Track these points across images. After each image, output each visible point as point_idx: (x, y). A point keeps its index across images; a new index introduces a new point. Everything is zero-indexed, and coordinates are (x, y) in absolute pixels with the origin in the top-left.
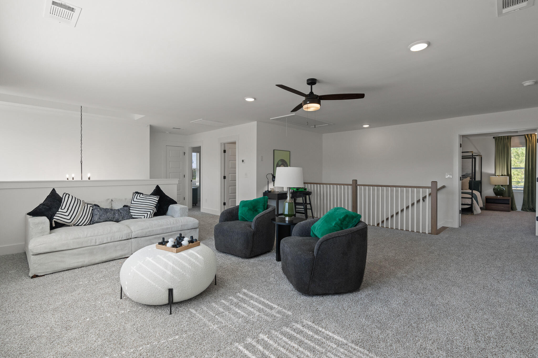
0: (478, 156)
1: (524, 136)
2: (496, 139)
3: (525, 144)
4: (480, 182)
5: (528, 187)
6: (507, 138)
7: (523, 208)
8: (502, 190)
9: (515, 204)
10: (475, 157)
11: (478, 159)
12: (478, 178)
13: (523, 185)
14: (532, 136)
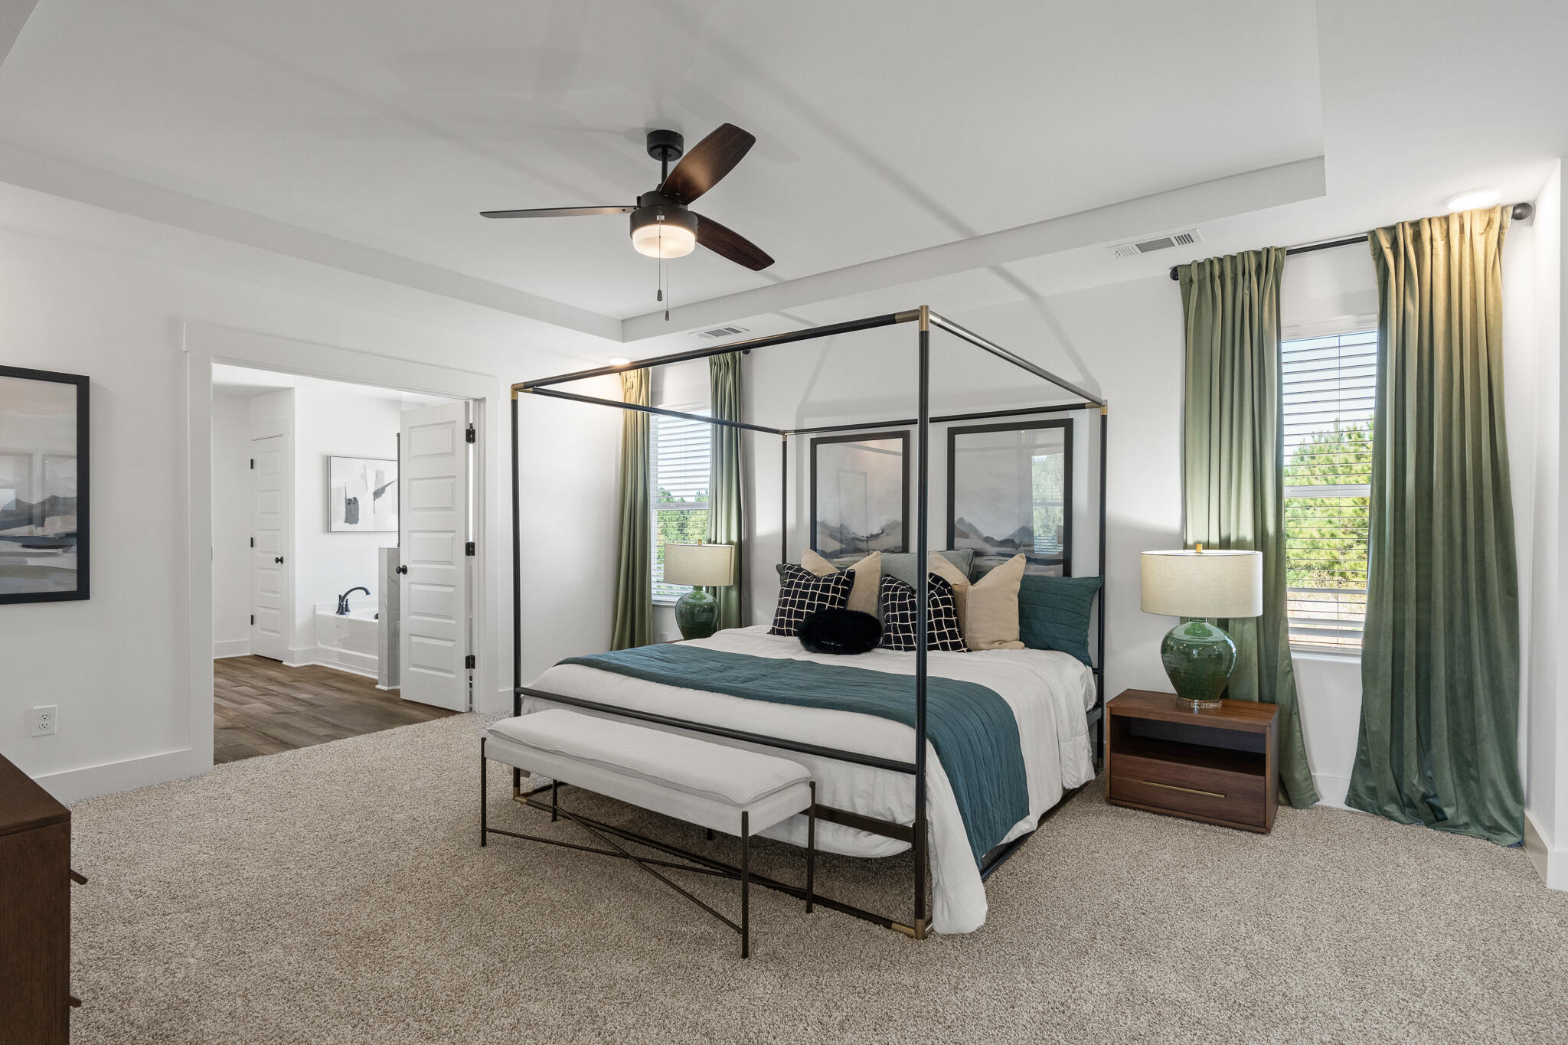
0: (1082, 406)
1: (1366, 247)
2: (1191, 281)
3: (1377, 308)
4: (1097, 588)
5: (1398, 635)
6: (1259, 266)
7: (1362, 790)
8: (1219, 657)
9: (1304, 756)
10: (1071, 414)
11: (1084, 423)
12: (1084, 566)
13: (1362, 618)
14: (1426, 236)
